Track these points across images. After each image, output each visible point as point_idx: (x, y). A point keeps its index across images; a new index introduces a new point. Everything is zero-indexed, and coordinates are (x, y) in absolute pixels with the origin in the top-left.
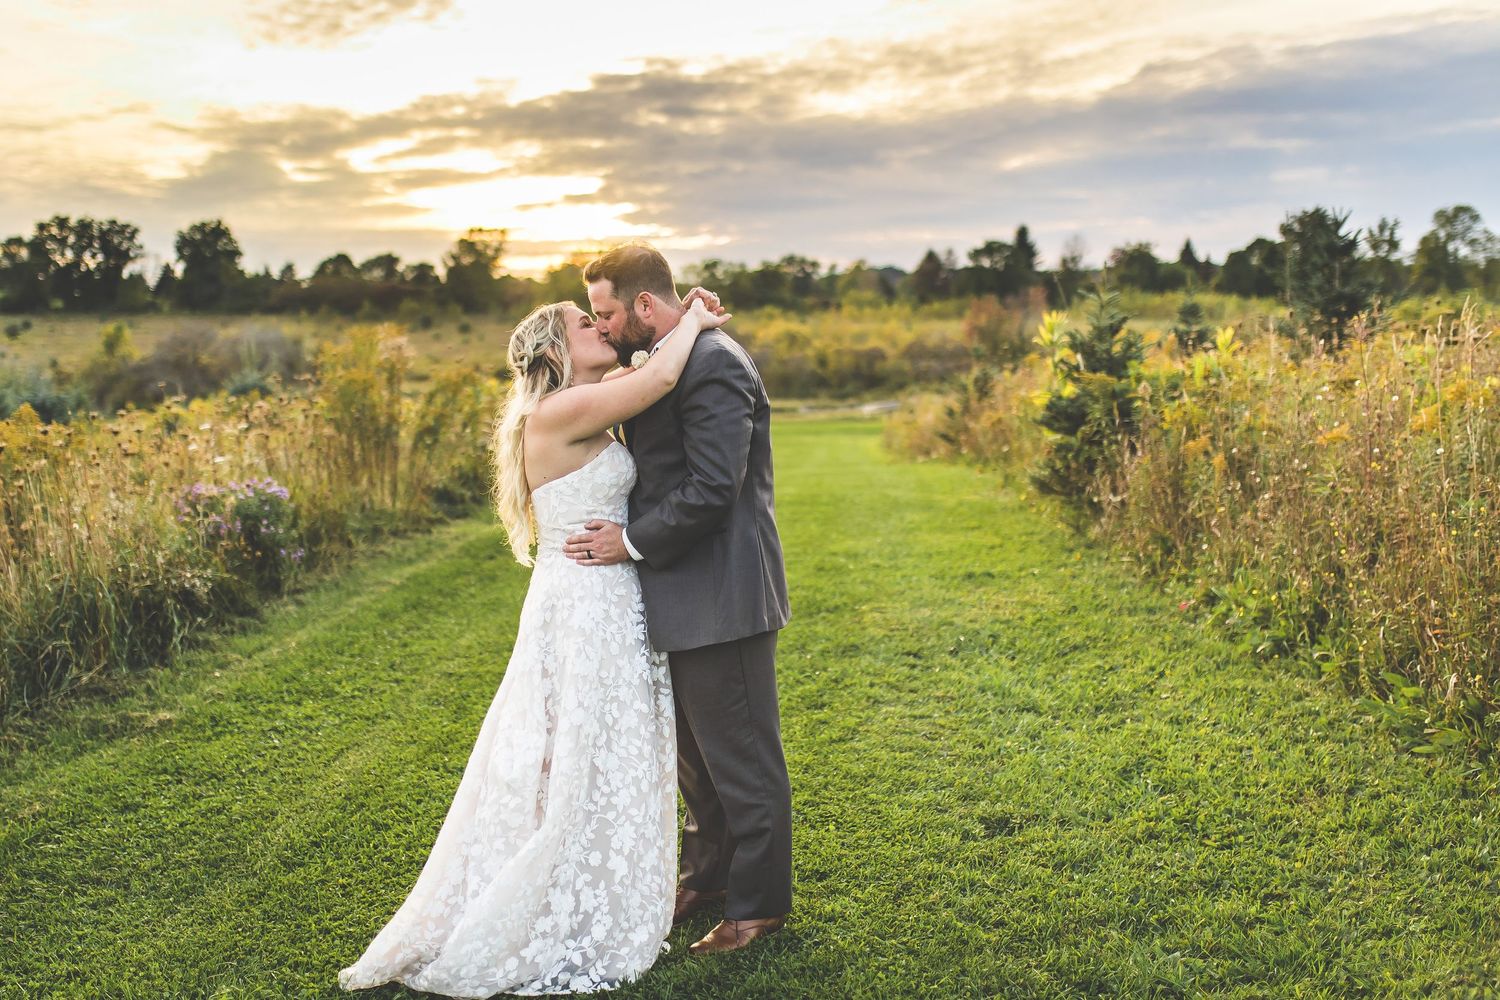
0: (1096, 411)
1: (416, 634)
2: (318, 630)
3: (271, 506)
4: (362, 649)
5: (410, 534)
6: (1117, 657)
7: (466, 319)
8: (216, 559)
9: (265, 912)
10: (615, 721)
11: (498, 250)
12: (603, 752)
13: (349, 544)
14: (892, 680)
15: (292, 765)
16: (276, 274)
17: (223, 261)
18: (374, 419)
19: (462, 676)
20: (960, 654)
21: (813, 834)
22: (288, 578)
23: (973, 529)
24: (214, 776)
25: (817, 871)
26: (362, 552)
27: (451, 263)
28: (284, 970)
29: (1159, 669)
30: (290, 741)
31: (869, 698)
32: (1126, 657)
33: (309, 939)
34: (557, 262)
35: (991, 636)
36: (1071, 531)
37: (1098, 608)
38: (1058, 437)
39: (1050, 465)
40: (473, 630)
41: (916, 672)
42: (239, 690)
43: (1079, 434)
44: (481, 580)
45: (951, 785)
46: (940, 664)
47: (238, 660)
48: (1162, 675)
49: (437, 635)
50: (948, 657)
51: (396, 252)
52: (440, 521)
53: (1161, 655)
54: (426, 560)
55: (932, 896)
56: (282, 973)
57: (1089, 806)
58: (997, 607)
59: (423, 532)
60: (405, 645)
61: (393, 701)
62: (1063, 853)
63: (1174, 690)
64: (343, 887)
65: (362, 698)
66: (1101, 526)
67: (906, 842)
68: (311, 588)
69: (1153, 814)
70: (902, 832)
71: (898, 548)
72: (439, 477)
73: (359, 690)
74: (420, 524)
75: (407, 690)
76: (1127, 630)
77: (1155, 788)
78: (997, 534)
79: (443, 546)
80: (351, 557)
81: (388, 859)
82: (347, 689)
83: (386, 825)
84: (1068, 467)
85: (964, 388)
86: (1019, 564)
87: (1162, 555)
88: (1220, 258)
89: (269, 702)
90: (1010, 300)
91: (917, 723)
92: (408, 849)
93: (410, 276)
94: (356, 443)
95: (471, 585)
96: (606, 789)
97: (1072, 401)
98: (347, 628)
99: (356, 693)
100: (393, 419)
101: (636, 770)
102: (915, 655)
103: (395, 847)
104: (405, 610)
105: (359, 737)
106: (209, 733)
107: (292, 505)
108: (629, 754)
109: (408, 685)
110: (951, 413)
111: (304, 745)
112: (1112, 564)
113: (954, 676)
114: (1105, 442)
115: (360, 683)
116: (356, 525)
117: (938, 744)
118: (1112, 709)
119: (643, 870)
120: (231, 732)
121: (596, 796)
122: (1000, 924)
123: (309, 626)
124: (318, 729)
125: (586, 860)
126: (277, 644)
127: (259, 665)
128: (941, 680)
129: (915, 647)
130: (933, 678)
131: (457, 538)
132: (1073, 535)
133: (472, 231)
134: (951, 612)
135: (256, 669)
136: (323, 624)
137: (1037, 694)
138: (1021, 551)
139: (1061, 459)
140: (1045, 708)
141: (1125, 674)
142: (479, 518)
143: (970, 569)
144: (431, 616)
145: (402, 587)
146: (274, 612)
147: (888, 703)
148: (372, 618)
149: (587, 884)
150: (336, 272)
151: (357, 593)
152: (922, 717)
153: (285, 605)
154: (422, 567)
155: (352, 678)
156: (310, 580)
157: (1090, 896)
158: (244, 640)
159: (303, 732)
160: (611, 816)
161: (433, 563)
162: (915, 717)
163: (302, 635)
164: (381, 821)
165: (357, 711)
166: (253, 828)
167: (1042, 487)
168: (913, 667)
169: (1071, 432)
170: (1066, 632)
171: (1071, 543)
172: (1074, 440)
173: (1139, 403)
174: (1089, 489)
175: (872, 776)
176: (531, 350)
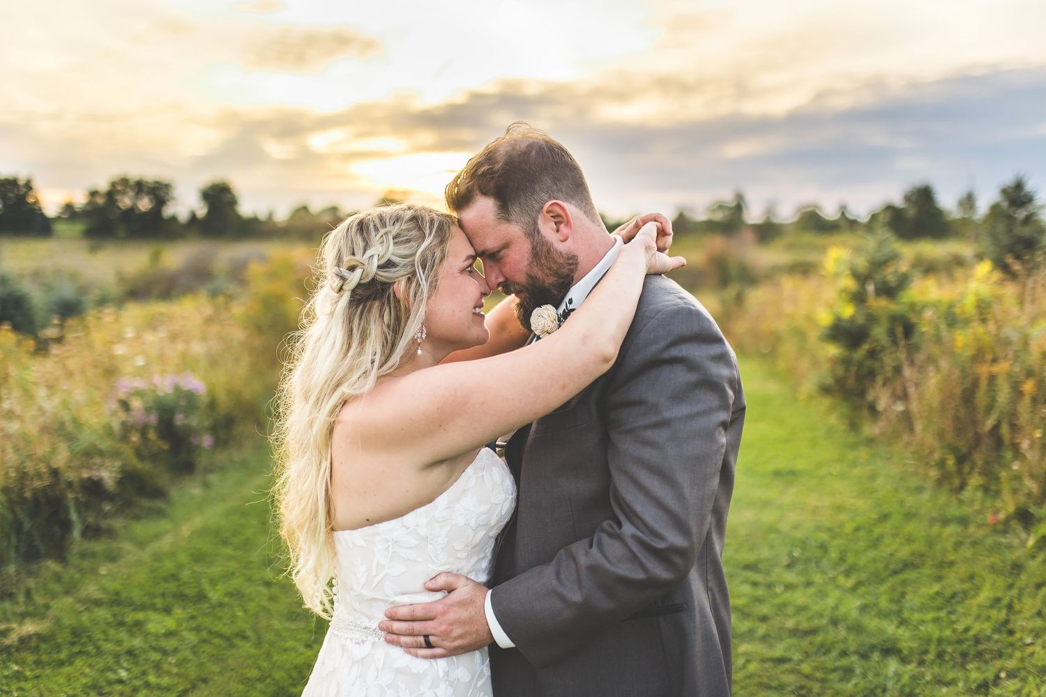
0: (878, 332)
2: (212, 516)
3: (188, 401)
16: (262, 218)
22: (201, 462)
38: (840, 351)
41: (759, 591)
42: (117, 592)
43: (861, 350)
46: (780, 582)
47: (130, 551)
50: (785, 572)
58: (814, 511)
66: (878, 425)
68: (222, 469)
76: (949, 544)
84: (848, 378)
88: (864, 218)
97: (852, 321)
106: (65, 654)
107: (208, 399)
111: (152, 677)
112: (895, 464)
113: (798, 599)
114: (887, 359)
115: (234, 585)
120: (88, 654)
123: (207, 511)
126: (172, 531)
127: (147, 557)
130: (778, 601)
132: (849, 431)
134: (774, 517)
135: (143, 563)
137: (889, 628)
138: (811, 447)
139: (842, 370)
140: (906, 650)
141: (973, 605)
143: (776, 466)
146: (183, 495)
153: (193, 486)
155: (228, 578)
156: (222, 459)
158: (144, 526)
159: (158, 657)
163: (197, 521)
165: (220, 626)
167: (825, 390)
168: (755, 584)
169: (853, 347)
170: (889, 544)
171: (851, 439)
172: (856, 356)
173: (924, 329)
174: (870, 397)
176: (375, 263)
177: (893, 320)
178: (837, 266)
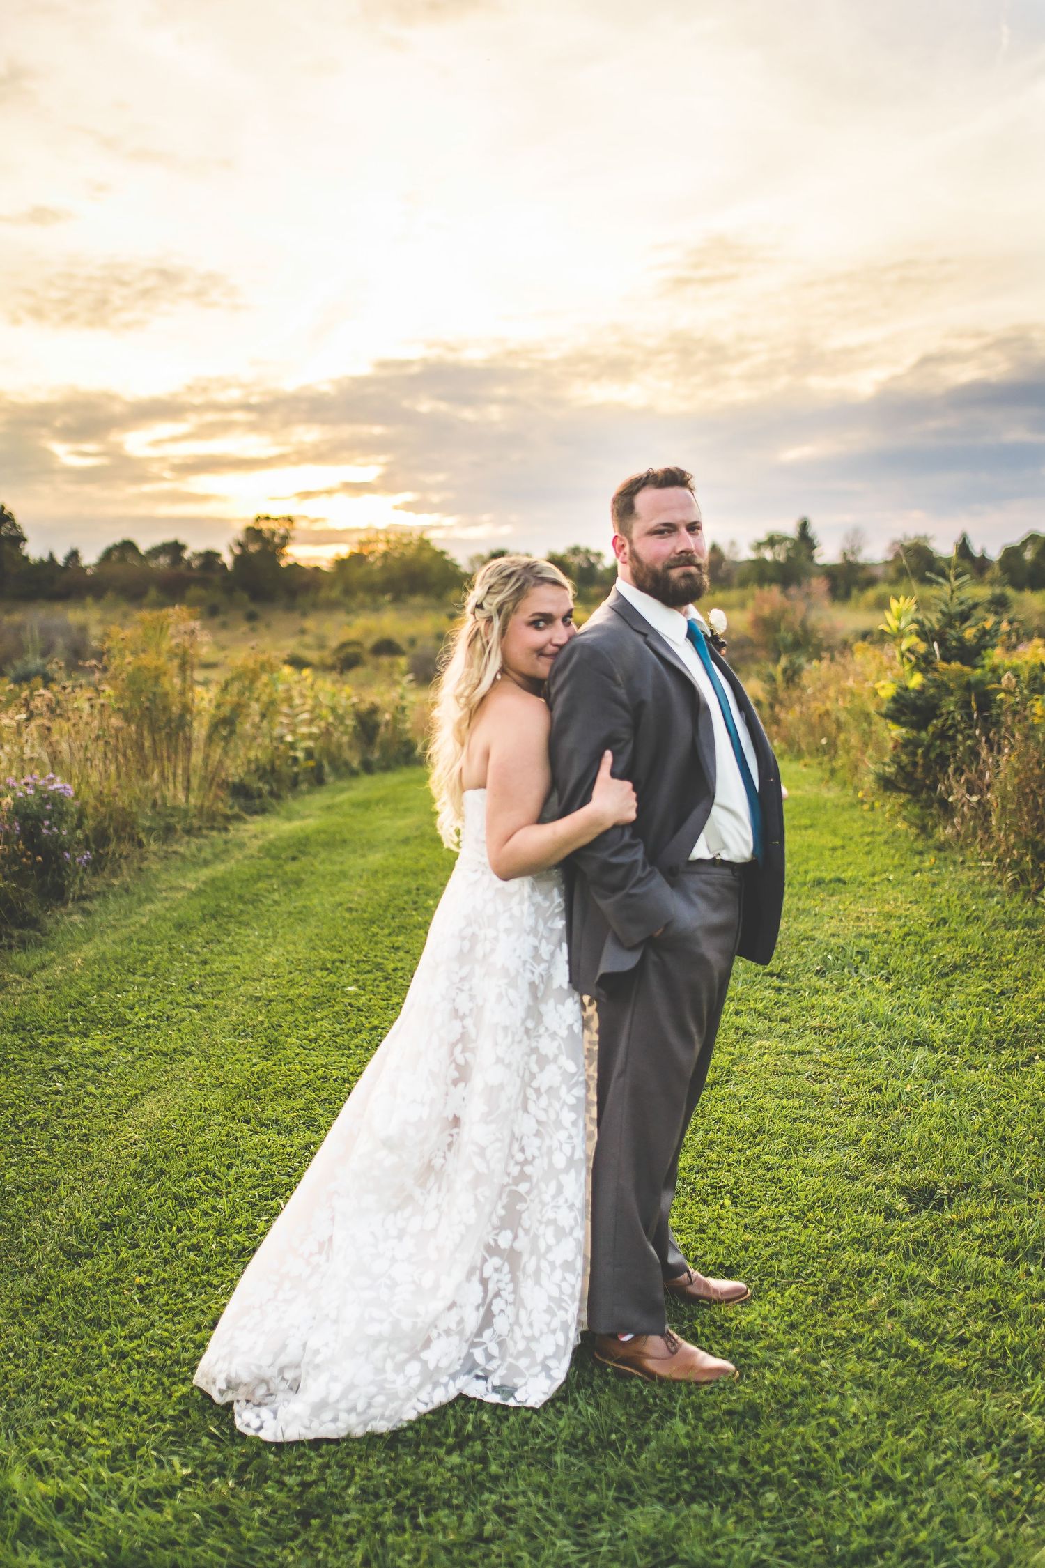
0: (949, 704)
1: (217, 948)
2: (107, 943)
3: (54, 805)
4: (156, 968)
5: (205, 832)
6: (1005, 979)
7: (253, 607)
9: (43, 1327)
11: (285, 539)
13: (140, 844)
14: (760, 1006)
15: (78, 1115)
16: (60, 559)
17: (7, 547)
18: (166, 709)
19: (271, 1001)
20: (829, 975)
21: (707, 1212)
22: (73, 883)
23: (806, 828)
25: (721, 1265)
26: (155, 854)
27: (237, 551)
28: (66, 1416)
30: (74, 1084)
31: (737, 1028)
32: (1016, 979)
33: (100, 1367)
34: (344, 551)
35: (858, 952)
36: (914, 830)
37: (969, 921)
38: (904, 730)
39: (895, 760)
40: (280, 945)
41: (783, 996)
42: (17, 1018)
43: (931, 729)
44: (284, 884)
45: (856, 1142)
46: (809, 987)
47: (15, 980)
49: (239, 950)
50: (815, 978)
51: (182, 539)
52: (237, 818)
54: (223, 861)
55: (869, 1302)
56: (64, 1421)
57: (1024, 1170)
58: (858, 919)
59: (219, 830)
61: (193, 1032)
62: (1011, 1236)
64: (141, 1288)
65: (158, 1028)
66: (953, 825)
67: (820, 1221)
68: (98, 893)
70: (811, 1208)
72: (235, 770)
73: (154, 1017)
74: (216, 821)
75: (210, 1018)
76: (1010, 946)
78: (834, 833)
79: (241, 846)
80: (143, 859)
81: (195, 1248)
82: (138, 1018)
83: (191, 1199)
84: (915, 764)
85: (771, 679)
86: (869, 868)
87: (1033, 861)
88: (994, 554)
89: (51, 1033)
90: (793, 591)
91: (798, 1061)
92: (219, 1233)
93: (196, 564)
94: (145, 733)
95: (274, 890)
97: (921, 692)
98: (139, 942)
99: (151, 1021)
100: (186, 709)
102: (778, 976)
103: (204, 1230)
104: (203, 919)
105: (154, 1080)
107: (77, 803)
109: (210, 1012)
111: (91, 1088)
112: (970, 868)
113: (828, 1001)
114: (960, 737)
115: (155, 1008)
116: (147, 823)
117: (828, 1087)
118: (1016, 1043)
123: (97, 939)
124: (107, 1068)
126: (59, 960)
127: (40, 986)
128: (813, 1007)
129: (776, 966)
130: (804, 1004)
131: (255, 837)
132: (918, 835)
133: (258, 519)
134: (810, 925)
135: (37, 992)
136: (111, 936)
137: (925, 1023)
138: (868, 853)
139: (907, 754)
140: (938, 1042)
142: (278, 814)
143: (818, 874)
144: (231, 926)
145: (199, 893)
146: (57, 922)
147: (759, 1035)
148: (166, 929)
150: (122, 559)
151: (149, 900)
152: (801, 1053)
153: (71, 914)
154: (219, 869)
155: (146, 1002)
156: (96, 884)
158: (23, 956)
159: (91, 1072)
161: (232, 864)
162: (794, 1053)
163: (89, 951)
164: (184, 1194)
165: (152, 1044)
166: (30, 1204)
167: (887, 784)
168: (779, 990)
169: (920, 726)
170: (942, 949)
171: (919, 845)
172: (923, 735)
173: (1001, 696)
174: (941, 787)
175: (761, 1131)
177: (968, 687)
178: (899, 619)
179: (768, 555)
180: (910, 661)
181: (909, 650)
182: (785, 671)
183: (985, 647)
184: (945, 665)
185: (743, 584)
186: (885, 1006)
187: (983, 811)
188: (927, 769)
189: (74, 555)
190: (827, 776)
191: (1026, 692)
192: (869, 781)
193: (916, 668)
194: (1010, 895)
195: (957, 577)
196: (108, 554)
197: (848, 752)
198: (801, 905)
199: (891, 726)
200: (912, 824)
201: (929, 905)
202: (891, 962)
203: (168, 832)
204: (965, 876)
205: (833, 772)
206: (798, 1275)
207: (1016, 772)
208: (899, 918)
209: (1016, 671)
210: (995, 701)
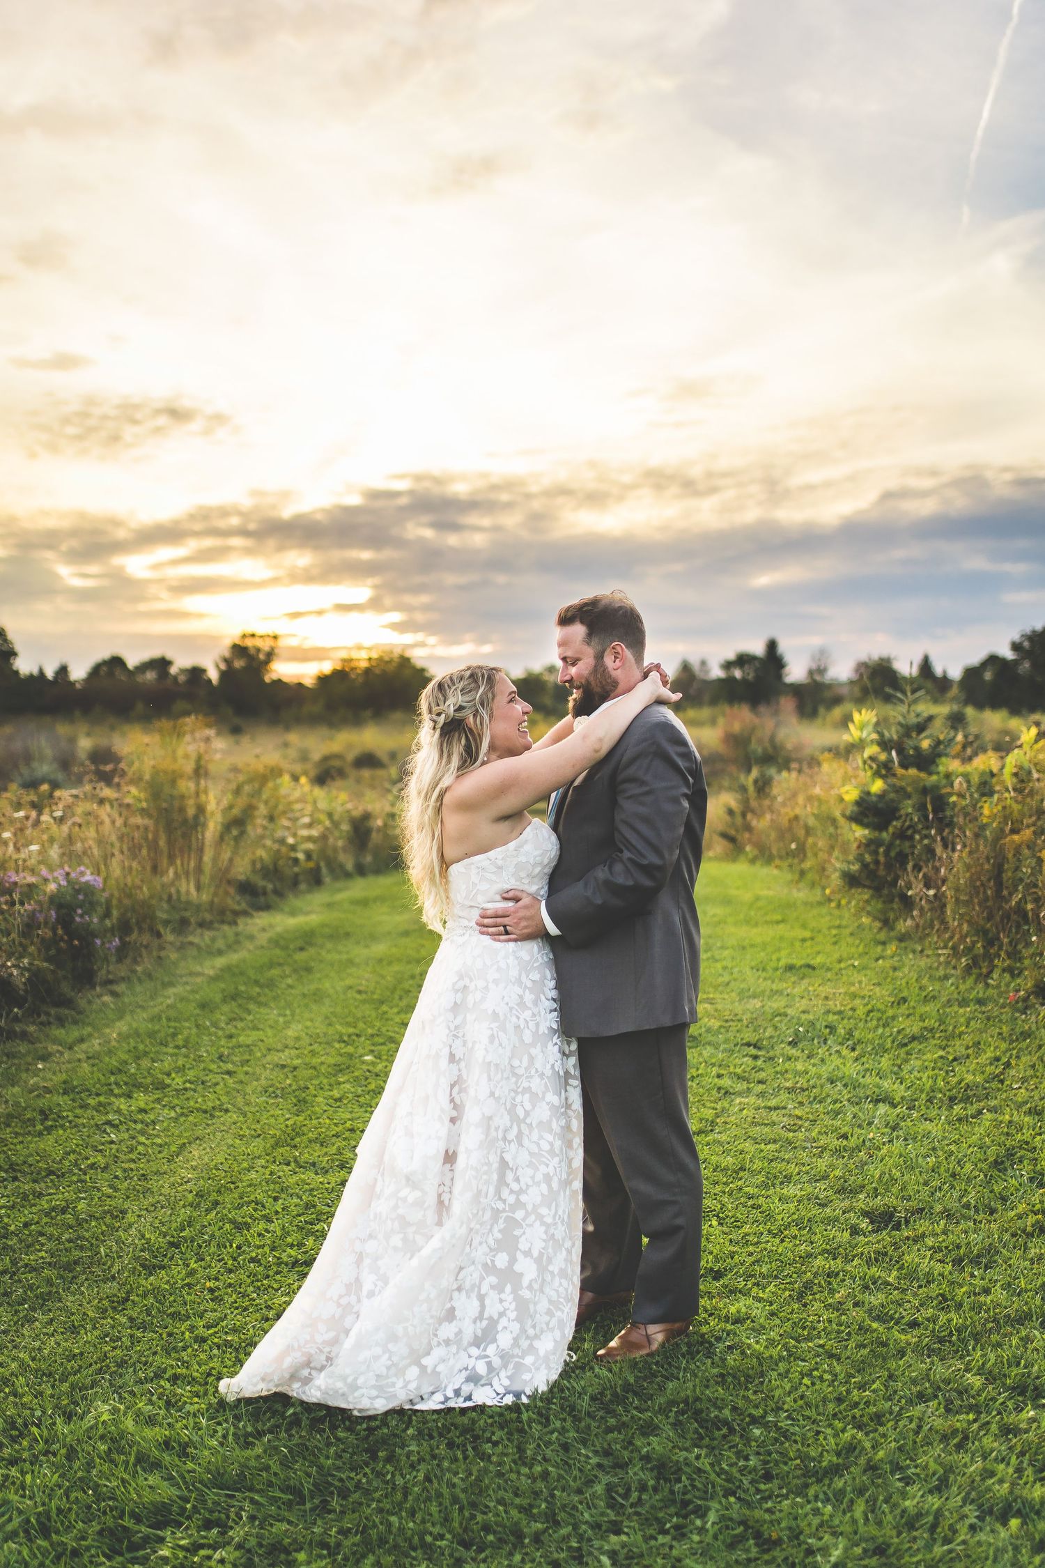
0: (908, 807)
1: (240, 1025)
2: (139, 1020)
3: (86, 895)
4: (187, 1041)
5: (216, 925)
6: (958, 1047)
7: (237, 721)
8: (32, 949)
9: (131, 1319)
10: (527, 1113)
11: (270, 655)
12: (513, 1146)
13: (159, 935)
14: (739, 1071)
15: (133, 1161)
16: (50, 673)
18: (182, 810)
19: (295, 1068)
20: (800, 1045)
22: (100, 969)
23: (778, 922)
24: (51, 1173)
25: (712, 1269)
26: (171, 943)
27: (223, 667)
28: (162, 1383)
29: (1005, 1060)
30: (126, 1136)
31: (719, 1089)
32: (967, 1048)
33: (185, 1348)
34: (327, 667)
35: (826, 1027)
36: (878, 924)
37: (926, 1000)
38: (866, 832)
39: (860, 858)
40: (299, 1022)
41: (759, 1063)
42: (65, 1082)
43: (891, 830)
44: (295, 971)
45: (825, 1177)
46: (783, 1055)
47: (58, 1051)
48: (1008, 1065)
49: (261, 1026)
50: (788, 1048)
51: (169, 655)
52: (245, 913)
53: (1004, 1046)
54: (235, 951)
55: (837, 1296)
56: (162, 1387)
57: (971, 1198)
58: (826, 998)
59: (230, 924)
60: (231, 1037)
61: (228, 1093)
62: (958, 1247)
63: (1024, 1080)
64: (211, 1290)
65: (195, 1091)
66: (912, 917)
67: (795, 1237)
68: (123, 979)
69: (1038, 1207)
71: (711, 941)
72: (242, 869)
73: (191, 1082)
74: (224, 916)
75: (241, 1082)
76: (962, 1020)
77: (1031, 1180)
78: (804, 926)
79: (251, 938)
80: (161, 948)
81: (253, 1260)
82: (178, 1081)
83: (246, 1223)
84: (877, 862)
85: (743, 789)
86: (836, 956)
87: (984, 947)
88: (955, 673)
89: (98, 1095)
90: (762, 709)
91: (774, 1115)
92: (273, 1249)
93: (182, 678)
94: (161, 829)
95: (287, 976)
96: (515, 1186)
97: (882, 796)
98: (169, 1020)
99: (188, 1085)
100: (201, 809)
101: (547, 1166)
102: (755, 1046)
103: (259, 1247)
104: (224, 1000)
105: (199, 1132)
106: (39, 1127)
107: (106, 895)
108: (540, 1149)
109: (242, 1077)
110: (731, 812)
111: (142, 1139)
112: (928, 956)
113: (800, 1066)
114: (917, 837)
115: (191, 1074)
116: (165, 916)
117: (801, 1135)
118: (966, 1100)
119: (552, 1273)
120: (62, 1126)
121: (505, 1193)
122: (914, 1324)
123: (128, 1018)
124: (154, 1123)
125: (493, 1261)
126: (96, 1035)
127: (82, 1056)
128: (786, 1071)
129: (753, 1038)
130: (778, 1069)
131: (264, 930)
132: (881, 929)
133: (244, 636)
134: (783, 1003)
135: (79, 1060)
136: (142, 1014)
137: (885, 1084)
138: (835, 943)
139: (870, 854)
140: (897, 1099)
141: (972, 1064)
142: (282, 910)
143: (790, 961)
144: (252, 1006)
145: (217, 978)
146: (90, 1002)
147: (740, 1094)
148: (192, 1008)
149: (492, 1287)
150: (111, 674)
151: (171, 984)
152: (776, 1108)
153: (99, 996)
154: (234, 958)
155: (181, 1070)
156: (122, 971)
157: (999, 1294)
158: (63, 1031)
159: (139, 1126)
160: (519, 1215)
161: (244, 954)
162: (770, 1108)
163: (122, 1026)
164: (240, 1220)
165: (192, 1103)
166: (104, 1228)
167: (851, 881)
168: (756, 1058)
169: (882, 827)
170: (901, 1023)
171: (882, 936)
172: (884, 835)
173: (954, 798)
174: (901, 883)
175: (742, 1169)
176: (452, 709)
177: (925, 791)
178: (861, 729)
179: (738, 674)
180: (871, 768)
181: (871, 758)
182: (756, 782)
183: (940, 755)
184: (903, 771)
185: (714, 702)
186: (851, 1070)
187: (939, 903)
188: (889, 866)
189: (63, 670)
190: (797, 876)
191: (976, 795)
192: (835, 879)
193: (877, 774)
194: (963, 978)
195: (913, 692)
196: (96, 670)
197: (816, 855)
198: (774, 987)
199: (854, 826)
200: (875, 918)
201: (891, 987)
202: (857, 1034)
203: (182, 925)
204: (923, 963)
205: (802, 873)
206: (776, 1277)
207: (968, 867)
208: (863, 997)
209: (966, 776)
210: (948, 804)
